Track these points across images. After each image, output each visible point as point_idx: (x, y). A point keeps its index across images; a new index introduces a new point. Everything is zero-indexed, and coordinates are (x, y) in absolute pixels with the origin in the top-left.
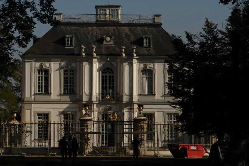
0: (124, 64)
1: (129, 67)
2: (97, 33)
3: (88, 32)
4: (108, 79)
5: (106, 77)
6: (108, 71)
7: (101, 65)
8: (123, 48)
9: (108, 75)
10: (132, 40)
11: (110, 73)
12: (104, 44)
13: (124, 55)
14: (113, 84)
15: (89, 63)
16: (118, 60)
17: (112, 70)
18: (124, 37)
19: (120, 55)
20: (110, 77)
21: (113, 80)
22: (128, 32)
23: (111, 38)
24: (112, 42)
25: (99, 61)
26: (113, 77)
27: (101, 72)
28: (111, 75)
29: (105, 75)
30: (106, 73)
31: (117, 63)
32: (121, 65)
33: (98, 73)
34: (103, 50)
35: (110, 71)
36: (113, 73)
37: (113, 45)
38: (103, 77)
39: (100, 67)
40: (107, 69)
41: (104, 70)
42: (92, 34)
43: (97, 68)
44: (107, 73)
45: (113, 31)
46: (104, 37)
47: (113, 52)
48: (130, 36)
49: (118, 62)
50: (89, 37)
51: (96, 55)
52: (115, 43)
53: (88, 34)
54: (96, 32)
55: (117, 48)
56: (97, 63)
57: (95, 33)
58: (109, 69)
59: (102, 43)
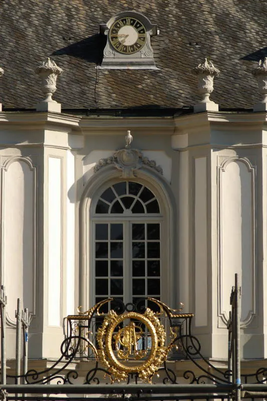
0: (215, 156)
1: (242, 175)
2: (70, 17)
3: (24, 10)
4: (127, 241)
5: (117, 230)
6: (128, 202)
7: (88, 168)
8: (207, 73)
9: (127, 219)
10: (256, 44)
11: (138, 209)
12: (108, 64)
13: (212, 106)
14: (155, 269)
15: (24, 154)
16: (182, 141)
17: (147, 195)
18: (212, 28)
19: (194, 109)
20: (137, 230)
21: (155, 250)
22: (233, 10)
23: (141, 32)
24: (147, 54)
25: (80, 144)
26: (154, 230)
27: (88, 202)
28: (146, 219)
29: (110, 219)
30: (117, 209)
31: (175, 154)
32: (200, 163)
33: (71, 208)
34: (101, 89)
35: (137, 198)
36: (154, 208)
37: (154, 68)
38: (100, 231)
39: (84, 177)
40: (120, 188)
41: (108, 195)
42: (47, 20)
43: (71, 181)
44: (121, 211)
45: (154, 6)
46: (109, 25)
47: (152, 99)
48: (241, 27)
49: (179, 151)
50: (30, 32)
51: (59, 111)
52: (165, 57)
53: (26, 16)
54: (68, 9)
55: (174, 84)
56: (70, 157)
57: (62, 14)
58: (135, 188)
59: (99, 60)
